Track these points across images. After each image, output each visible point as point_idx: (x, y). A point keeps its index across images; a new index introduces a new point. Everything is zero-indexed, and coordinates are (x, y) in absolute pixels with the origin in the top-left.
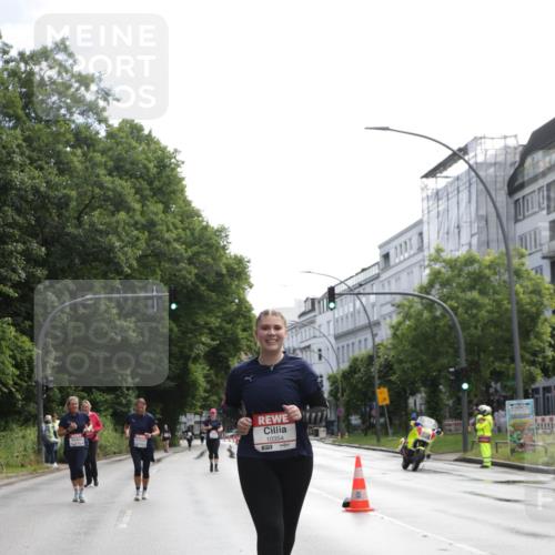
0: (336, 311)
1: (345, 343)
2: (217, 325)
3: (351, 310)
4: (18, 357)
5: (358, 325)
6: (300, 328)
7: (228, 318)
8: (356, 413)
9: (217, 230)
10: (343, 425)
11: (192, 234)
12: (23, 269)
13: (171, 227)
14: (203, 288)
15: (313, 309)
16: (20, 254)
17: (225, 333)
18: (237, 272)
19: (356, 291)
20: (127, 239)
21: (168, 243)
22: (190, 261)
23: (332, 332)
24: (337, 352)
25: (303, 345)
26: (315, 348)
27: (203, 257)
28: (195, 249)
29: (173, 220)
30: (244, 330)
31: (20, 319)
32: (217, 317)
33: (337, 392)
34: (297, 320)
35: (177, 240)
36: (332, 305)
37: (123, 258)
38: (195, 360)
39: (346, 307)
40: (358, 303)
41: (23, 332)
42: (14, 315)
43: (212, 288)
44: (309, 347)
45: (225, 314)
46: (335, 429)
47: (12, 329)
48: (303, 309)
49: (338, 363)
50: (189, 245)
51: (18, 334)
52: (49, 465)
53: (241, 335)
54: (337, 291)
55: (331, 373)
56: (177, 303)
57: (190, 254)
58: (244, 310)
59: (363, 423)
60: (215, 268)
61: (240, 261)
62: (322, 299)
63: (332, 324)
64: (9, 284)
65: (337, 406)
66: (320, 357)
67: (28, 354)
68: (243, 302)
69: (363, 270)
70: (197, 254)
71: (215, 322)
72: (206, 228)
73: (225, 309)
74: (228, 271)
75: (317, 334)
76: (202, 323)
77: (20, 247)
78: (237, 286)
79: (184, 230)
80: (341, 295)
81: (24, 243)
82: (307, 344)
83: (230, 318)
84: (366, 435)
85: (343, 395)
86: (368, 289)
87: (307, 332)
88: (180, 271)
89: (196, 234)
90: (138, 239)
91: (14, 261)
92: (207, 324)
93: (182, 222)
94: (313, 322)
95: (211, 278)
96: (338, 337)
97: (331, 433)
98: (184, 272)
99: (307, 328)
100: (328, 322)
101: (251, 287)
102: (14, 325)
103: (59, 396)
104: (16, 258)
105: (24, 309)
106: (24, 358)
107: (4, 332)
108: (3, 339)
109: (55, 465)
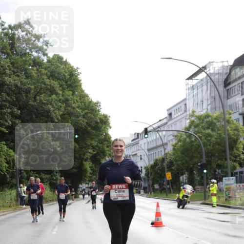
0: (148, 139)
1: (152, 153)
2: (96, 144)
3: (155, 138)
4: (8, 159)
5: (158, 144)
6: (132, 146)
7: (100, 142)
8: (157, 184)
9: (96, 103)
10: (151, 189)
11: (85, 105)
12: (10, 120)
13: (75, 101)
14: (89, 128)
15: (138, 138)
16: (9, 113)
17: (99, 148)
18: (105, 121)
19: (157, 130)
20: (56, 107)
21: (74, 108)
22: (84, 116)
23: (146, 148)
24: (148, 157)
25: (133, 154)
26: (139, 155)
27: (89, 115)
28: (86, 111)
29: (76, 99)
30: (107, 147)
31: (9, 142)
32: (96, 141)
33: (148, 174)
34: (131, 143)
35: (78, 107)
36: (146, 136)
37: (54, 115)
38: (86, 160)
39: (152, 137)
40: (158, 135)
41: (10, 148)
42: (6, 140)
43: (93, 128)
44: (136, 154)
45: (99, 140)
46: (148, 190)
47: (5, 146)
48: (133, 138)
49: (149, 162)
50: (83, 109)
51: (8, 149)
52: (21, 206)
53: (106, 149)
54: (149, 130)
55: (146, 166)
56: (78, 135)
57: (84, 113)
58: (107, 138)
59: (160, 187)
60: (95, 120)
61: (106, 116)
62: (142, 133)
63: (146, 144)
64: (4, 127)
65: (148, 181)
66: (141, 159)
67: (13, 157)
68: (107, 134)
69: (160, 121)
70: (87, 113)
71: (95, 143)
72: (91, 102)
73: (99, 138)
74: (100, 121)
75: (140, 148)
76: (89, 144)
77: (9, 110)
78: (104, 128)
79: (81, 103)
80: (150, 131)
81: (11, 109)
82: (135, 153)
83: (101, 142)
84: (161, 193)
85: (151, 176)
86: (162, 129)
87: (135, 148)
88: (79, 121)
89: (87, 105)
90: (61, 107)
91: (6, 117)
92: (91, 144)
93: (80, 99)
94: (138, 143)
95: (93, 124)
96: (149, 150)
97: (146, 192)
98: (81, 121)
99: (135, 146)
100: (145, 143)
101: (110, 128)
102: (6, 145)
103: (26, 176)
104: (7, 116)
105: (10, 138)
106: (10, 159)
107: (2, 148)
108: (1, 151)
109: (24, 206)
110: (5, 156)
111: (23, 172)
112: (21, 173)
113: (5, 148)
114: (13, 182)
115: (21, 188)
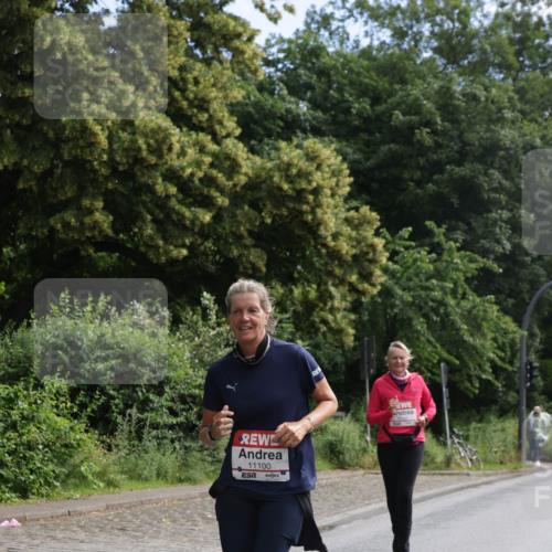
4: (500, 342)
12: (509, 239)
16: (505, 222)
31: (502, 297)
41: (505, 311)
42: (496, 292)
47: (496, 308)
51: (500, 314)
52: (530, 463)
64: (492, 256)
67: (511, 336)
77: (506, 214)
81: (511, 210)
91: (498, 230)
102: (496, 303)
103: (541, 384)
104: (501, 227)
105: (507, 286)
106: (506, 341)
107: (485, 311)
108: (484, 319)
109: (538, 464)
110: (493, 332)
111: (536, 373)
112: (532, 377)
113: (494, 311)
114: (510, 399)
115: (536, 414)
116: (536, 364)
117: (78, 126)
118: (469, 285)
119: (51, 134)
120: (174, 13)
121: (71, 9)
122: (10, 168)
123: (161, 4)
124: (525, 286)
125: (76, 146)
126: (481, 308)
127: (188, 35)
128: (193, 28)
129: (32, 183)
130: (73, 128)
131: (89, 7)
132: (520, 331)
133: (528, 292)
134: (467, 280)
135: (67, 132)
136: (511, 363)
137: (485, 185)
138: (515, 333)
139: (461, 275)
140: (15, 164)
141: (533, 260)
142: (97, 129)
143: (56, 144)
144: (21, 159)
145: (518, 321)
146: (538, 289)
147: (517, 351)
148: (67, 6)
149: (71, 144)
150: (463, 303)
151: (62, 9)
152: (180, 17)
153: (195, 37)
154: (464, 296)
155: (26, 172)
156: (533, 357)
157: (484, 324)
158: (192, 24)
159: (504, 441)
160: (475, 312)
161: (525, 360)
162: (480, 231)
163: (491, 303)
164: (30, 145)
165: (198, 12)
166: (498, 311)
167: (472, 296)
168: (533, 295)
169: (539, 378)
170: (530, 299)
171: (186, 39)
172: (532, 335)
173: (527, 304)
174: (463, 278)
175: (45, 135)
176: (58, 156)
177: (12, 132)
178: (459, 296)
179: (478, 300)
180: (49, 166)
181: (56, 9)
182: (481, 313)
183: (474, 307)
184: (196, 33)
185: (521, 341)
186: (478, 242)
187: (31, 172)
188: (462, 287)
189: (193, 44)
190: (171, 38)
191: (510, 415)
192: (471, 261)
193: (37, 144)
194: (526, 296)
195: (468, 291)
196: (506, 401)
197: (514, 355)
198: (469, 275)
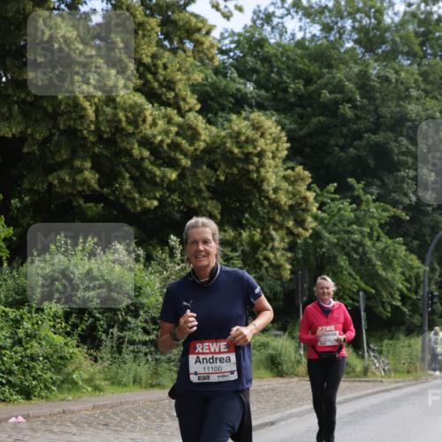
4: (407, 273)
12: (414, 193)
16: (411, 179)
31: (409, 239)
41: (411, 250)
42: (404, 235)
47: (404, 248)
51: (407, 253)
64: (401, 207)
67: (416, 270)
77: (412, 173)
91: (406, 185)
102: (404, 244)
103: (440, 308)
104: (408, 183)
105: (413, 230)
106: (412, 274)
107: (395, 251)
108: (395, 257)
110: (401, 267)
111: (436, 300)
112: (433, 303)
113: (402, 250)
114: (415, 321)
115: (436, 334)
116: (436, 293)
117: (71, 102)
118: (382, 229)
119: (50, 109)
120: (148, 12)
121: (66, 9)
122: (17, 136)
123: (137, 5)
124: (427, 231)
125: (70, 119)
126: (392, 248)
127: (158, 29)
128: (162, 24)
129: (35, 148)
130: (68, 104)
131: (80, 7)
132: (423, 267)
133: (429, 235)
134: (381, 226)
135: (62, 107)
136: (416, 292)
137: (396, 149)
138: (419, 268)
139: (376, 221)
140: (21, 132)
141: (434, 210)
142: (87, 104)
143: (54, 117)
144: (26, 128)
145: (422, 259)
146: (437, 233)
147: (421, 282)
148: (63, 6)
149: (65, 117)
150: (378, 244)
151: (58, 9)
152: (152, 15)
153: (165, 31)
154: (378, 239)
155: (30, 139)
156: (433, 287)
157: (395, 261)
158: (162, 21)
159: (411, 354)
160: (387, 251)
161: (427, 289)
162: (391, 187)
163: (399, 244)
164: (33, 117)
165: (167, 12)
166: (406, 250)
167: (385, 239)
168: (434, 237)
169: (439, 304)
170: (431, 241)
171: (157, 33)
172: (433, 270)
173: (429, 245)
174: (377, 224)
175: (45, 109)
176: (56, 126)
177: (19, 107)
178: (375, 239)
179: (390, 241)
180: (48, 134)
181: (54, 9)
182: (392, 252)
183: (386, 247)
184: (165, 28)
185: (424, 275)
186: (390, 195)
187: (34, 139)
188: (377, 231)
189: (162, 37)
190: (145, 32)
191: (415, 334)
192: (384, 210)
193: (39, 117)
194: (428, 239)
195: (382, 234)
196: (412, 323)
197: (418, 286)
198: (383, 221)
